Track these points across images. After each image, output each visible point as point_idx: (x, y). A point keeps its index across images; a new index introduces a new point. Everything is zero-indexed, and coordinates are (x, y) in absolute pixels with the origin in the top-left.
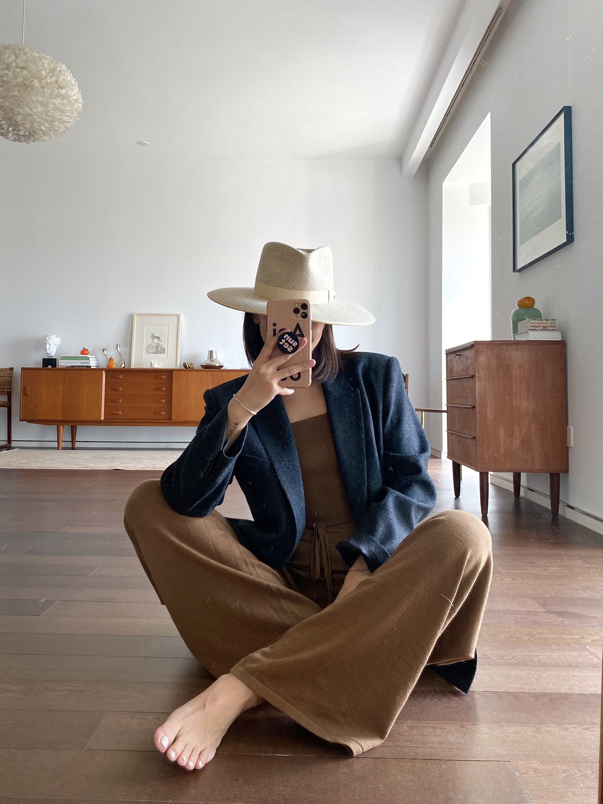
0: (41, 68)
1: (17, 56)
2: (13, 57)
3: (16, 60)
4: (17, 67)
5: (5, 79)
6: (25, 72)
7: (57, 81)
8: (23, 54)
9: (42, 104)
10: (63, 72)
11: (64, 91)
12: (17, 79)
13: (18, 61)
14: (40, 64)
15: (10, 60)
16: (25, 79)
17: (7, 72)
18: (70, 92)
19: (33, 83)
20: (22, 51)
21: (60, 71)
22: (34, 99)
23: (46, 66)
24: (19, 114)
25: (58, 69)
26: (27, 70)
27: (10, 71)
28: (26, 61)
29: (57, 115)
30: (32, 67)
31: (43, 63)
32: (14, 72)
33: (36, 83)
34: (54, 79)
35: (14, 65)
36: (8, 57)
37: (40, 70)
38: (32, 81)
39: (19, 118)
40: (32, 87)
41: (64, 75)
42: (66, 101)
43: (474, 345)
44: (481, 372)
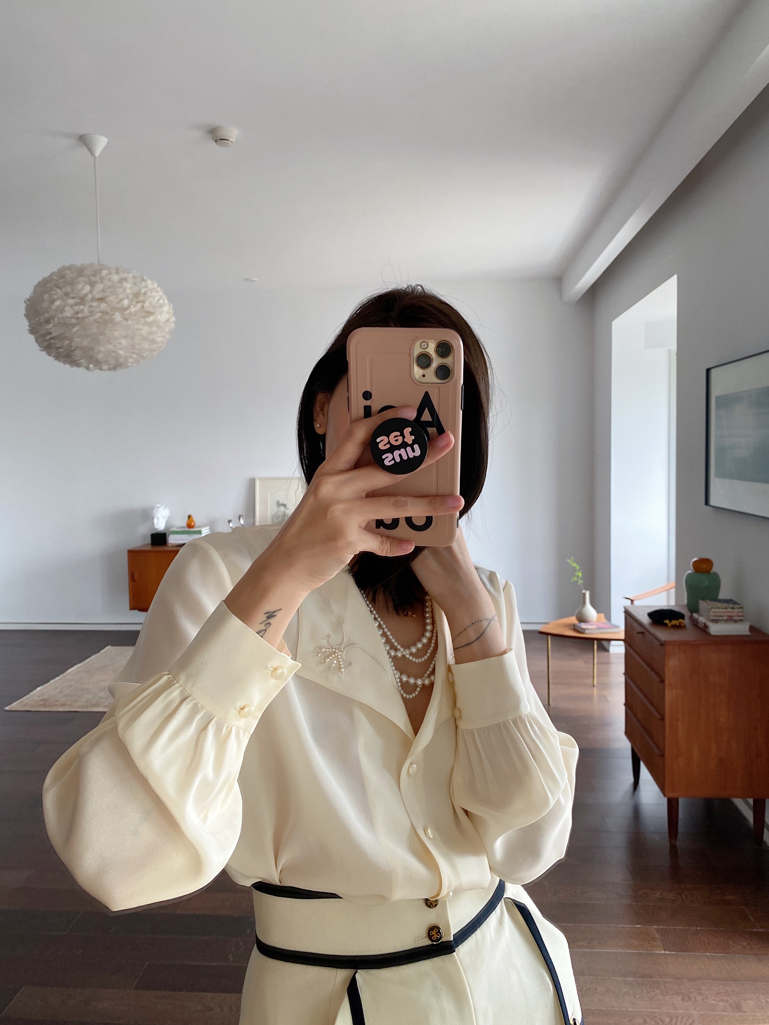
0: (122, 296)
1: (92, 284)
2: (88, 288)
3: (91, 292)
4: (93, 299)
5: (80, 316)
6: (103, 306)
7: (143, 307)
8: (99, 281)
9: (125, 337)
10: (149, 294)
11: (151, 319)
12: (94, 315)
13: (94, 293)
14: (120, 290)
15: (84, 292)
16: (104, 313)
17: (82, 307)
18: (159, 317)
19: (113, 317)
20: (98, 277)
21: (145, 293)
22: (116, 334)
23: (128, 291)
24: (99, 351)
25: (143, 291)
26: (106, 303)
27: (84, 305)
28: (103, 291)
29: (146, 345)
30: (112, 299)
31: (125, 289)
32: (91, 307)
33: (118, 317)
34: (139, 306)
35: (90, 296)
36: (82, 289)
37: (122, 300)
38: (113, 315)
39: (100, 357)
40: (112, 321)
41: (150, 297)
42: (154, 329)
43: (662, 644)
44: (670, 678)
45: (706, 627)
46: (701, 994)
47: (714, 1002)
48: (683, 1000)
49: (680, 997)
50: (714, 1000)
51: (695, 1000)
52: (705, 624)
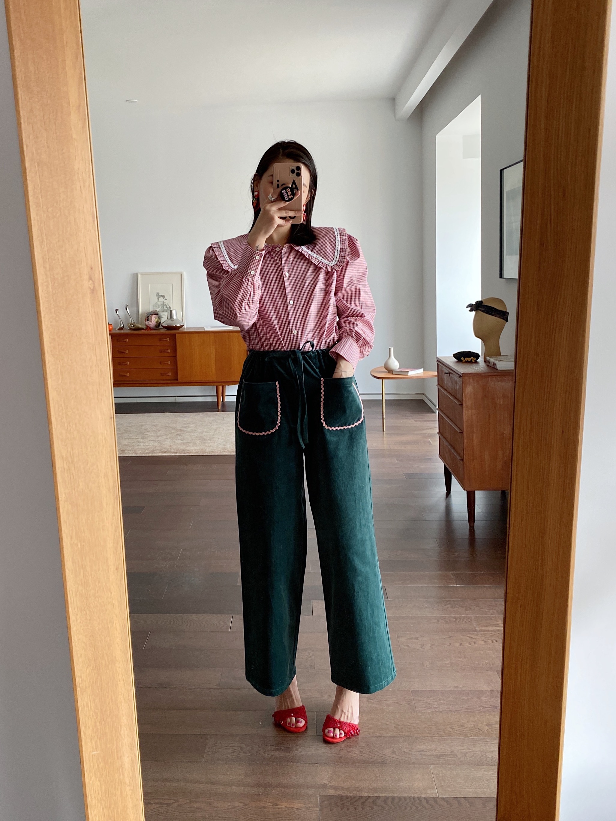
43: (461, 376)
44: (468, 402)
45: (494, 364)
46: (478, 606)
47: (487, 610)
48: (466, 610)
49: (464, 608)
50: (487, 609)
51: (474, 610)
52: (494, 363)
